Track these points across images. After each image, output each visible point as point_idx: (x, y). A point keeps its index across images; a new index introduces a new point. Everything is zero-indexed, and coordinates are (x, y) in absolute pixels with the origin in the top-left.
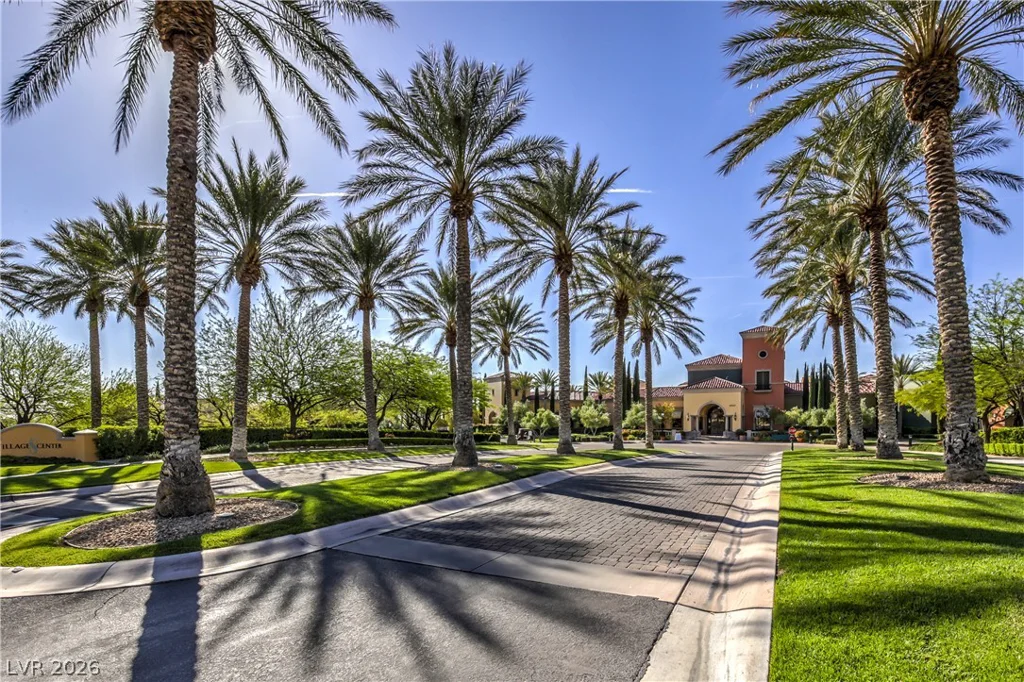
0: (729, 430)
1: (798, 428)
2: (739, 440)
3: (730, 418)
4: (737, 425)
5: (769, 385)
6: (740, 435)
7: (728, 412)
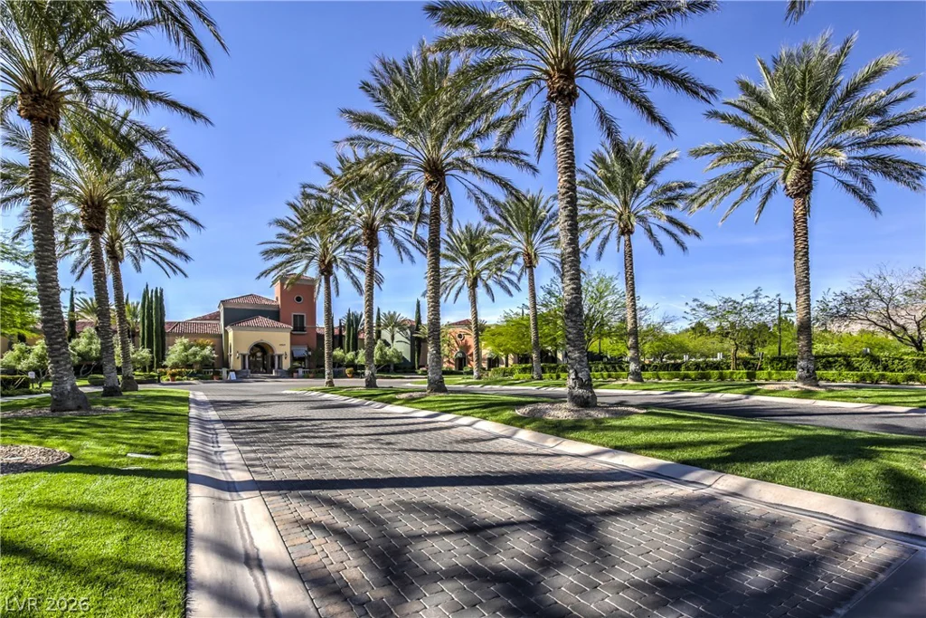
0: (279, 368)
1: (347, 367)
2: (292, 377)
3: (280, 357)
4: (286, 364)
5: (304, 327)
6: (291, 373)
7: (278, 351)
